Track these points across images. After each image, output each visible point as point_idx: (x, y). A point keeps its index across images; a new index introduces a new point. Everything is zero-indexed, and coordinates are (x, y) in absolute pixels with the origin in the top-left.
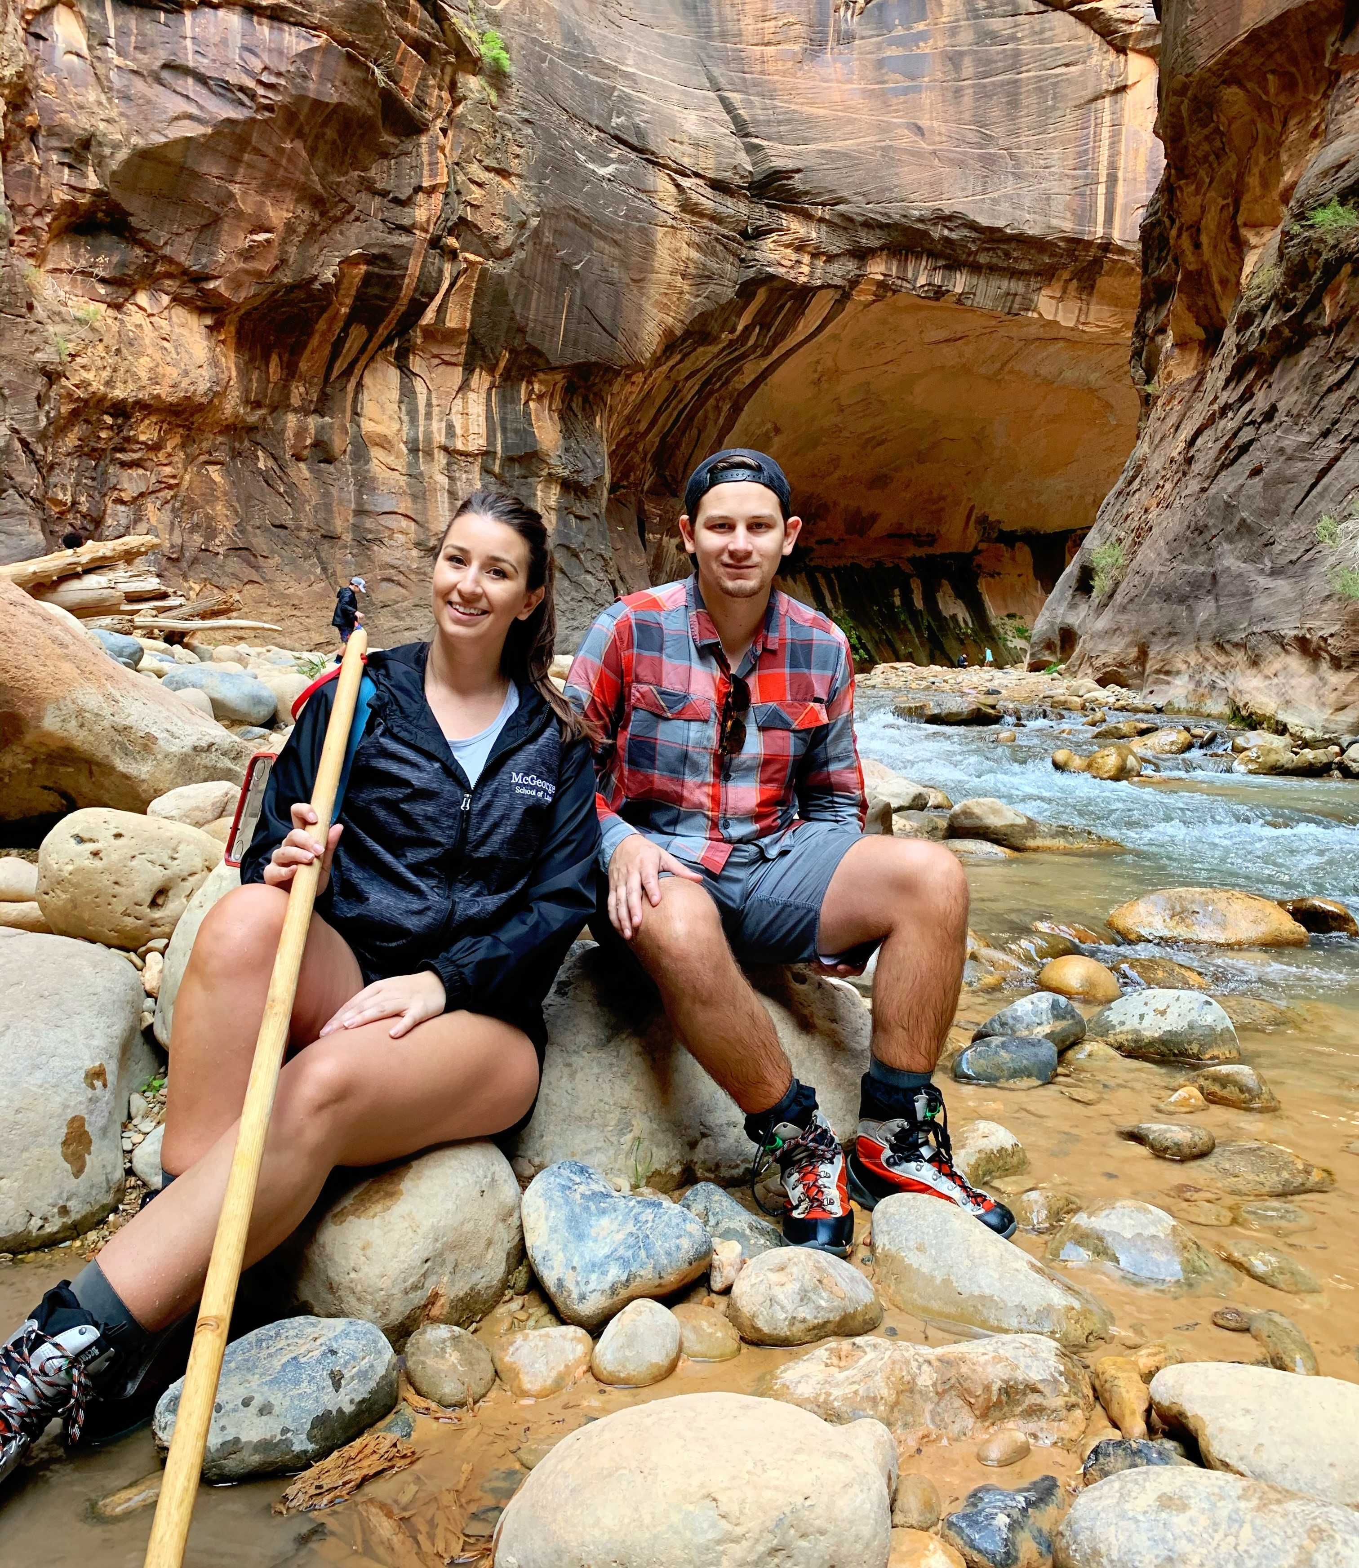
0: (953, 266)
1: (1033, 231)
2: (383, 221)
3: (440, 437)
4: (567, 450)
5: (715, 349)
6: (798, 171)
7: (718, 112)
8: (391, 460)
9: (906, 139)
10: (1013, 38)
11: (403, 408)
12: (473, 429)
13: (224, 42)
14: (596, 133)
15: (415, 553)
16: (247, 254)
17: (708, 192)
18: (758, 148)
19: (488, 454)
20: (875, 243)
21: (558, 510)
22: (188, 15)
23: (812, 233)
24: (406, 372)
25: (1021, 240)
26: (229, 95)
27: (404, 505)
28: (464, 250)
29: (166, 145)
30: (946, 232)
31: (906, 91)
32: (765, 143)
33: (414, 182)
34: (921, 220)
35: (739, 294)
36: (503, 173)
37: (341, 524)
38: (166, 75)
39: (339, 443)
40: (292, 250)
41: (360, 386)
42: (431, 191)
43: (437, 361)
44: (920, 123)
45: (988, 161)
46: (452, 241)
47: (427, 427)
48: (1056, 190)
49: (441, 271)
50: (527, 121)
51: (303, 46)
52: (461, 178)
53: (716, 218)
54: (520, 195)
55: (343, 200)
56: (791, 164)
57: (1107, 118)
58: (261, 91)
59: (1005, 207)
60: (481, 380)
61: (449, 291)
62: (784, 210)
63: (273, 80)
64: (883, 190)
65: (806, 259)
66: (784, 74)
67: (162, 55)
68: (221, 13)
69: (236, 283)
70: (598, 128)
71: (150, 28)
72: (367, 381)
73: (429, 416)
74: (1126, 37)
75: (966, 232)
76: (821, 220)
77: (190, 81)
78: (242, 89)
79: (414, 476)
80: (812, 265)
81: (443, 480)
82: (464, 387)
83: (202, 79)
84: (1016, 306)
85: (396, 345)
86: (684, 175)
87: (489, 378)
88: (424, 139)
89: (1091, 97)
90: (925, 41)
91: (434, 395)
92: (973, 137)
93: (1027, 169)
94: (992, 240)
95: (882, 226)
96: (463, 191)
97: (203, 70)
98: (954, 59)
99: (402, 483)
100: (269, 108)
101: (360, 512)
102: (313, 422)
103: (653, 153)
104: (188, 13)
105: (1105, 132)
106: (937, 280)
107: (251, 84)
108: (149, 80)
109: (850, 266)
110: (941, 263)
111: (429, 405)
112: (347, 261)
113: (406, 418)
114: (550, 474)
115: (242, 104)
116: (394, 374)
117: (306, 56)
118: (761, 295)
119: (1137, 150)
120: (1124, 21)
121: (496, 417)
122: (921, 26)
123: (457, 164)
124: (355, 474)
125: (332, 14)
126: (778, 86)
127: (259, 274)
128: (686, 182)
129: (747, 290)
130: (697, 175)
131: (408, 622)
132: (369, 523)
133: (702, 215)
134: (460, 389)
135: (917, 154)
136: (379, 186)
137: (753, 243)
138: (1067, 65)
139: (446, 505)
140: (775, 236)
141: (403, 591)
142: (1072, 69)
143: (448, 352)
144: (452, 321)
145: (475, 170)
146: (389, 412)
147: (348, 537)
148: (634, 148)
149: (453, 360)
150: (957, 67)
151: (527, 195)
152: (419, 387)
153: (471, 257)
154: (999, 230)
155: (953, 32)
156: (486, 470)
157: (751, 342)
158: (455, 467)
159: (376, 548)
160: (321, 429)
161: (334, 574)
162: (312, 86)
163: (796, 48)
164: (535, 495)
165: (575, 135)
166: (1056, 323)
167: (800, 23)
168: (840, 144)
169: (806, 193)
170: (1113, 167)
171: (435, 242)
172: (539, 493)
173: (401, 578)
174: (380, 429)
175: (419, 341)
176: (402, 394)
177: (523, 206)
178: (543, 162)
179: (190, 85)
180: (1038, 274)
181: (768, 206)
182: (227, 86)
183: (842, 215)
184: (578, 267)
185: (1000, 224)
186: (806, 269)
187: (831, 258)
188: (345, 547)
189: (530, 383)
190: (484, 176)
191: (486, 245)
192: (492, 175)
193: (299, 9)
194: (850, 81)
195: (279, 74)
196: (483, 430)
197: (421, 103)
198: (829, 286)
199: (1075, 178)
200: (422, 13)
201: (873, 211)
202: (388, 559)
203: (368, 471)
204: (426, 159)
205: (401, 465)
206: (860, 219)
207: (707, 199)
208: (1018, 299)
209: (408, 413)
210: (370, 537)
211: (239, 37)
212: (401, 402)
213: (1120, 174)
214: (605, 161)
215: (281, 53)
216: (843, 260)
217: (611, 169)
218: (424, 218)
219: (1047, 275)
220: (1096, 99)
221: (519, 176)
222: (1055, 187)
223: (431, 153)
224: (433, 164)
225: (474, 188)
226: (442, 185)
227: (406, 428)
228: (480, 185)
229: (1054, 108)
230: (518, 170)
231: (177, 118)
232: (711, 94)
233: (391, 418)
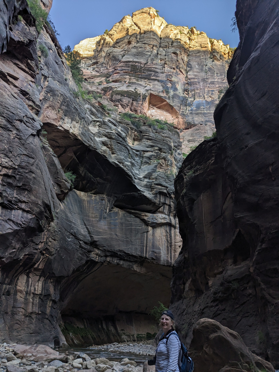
0: (121, 259)
1: (135, 254)
2: (33, 248)
3: (33, 291)
4: (55, 294)
5: (79, 272)
6: (98, 241)
7: (86, 230)
8: (21, 295)
9: (114, 236)
10: (131, 221)
11: (26, 284)
12: (39, 289)
13: (18, 216)
14: (68, 233)
15: (23, 317)
16: (10, 254)
17: (84, 244)
18: (92, 236)
19: (41, 294)
20: (109, 255)
21: (51, 307)
22: (13, 211)
23: (99, 252)
24: (28, 277)
25: (132, 256)
26: (17, 225)
27: (23, 306)
28: (46, 254)
29: (6, 233)
30: (120, 253)
31: (115, 228)
32: (93, 236)
33: (40, 241)
34: (117, 251)
35: (86, 262)
36: (55, 240)
37: (9, 310)
38: (8, 221)
39: (12, 291)
40: (18, 253)
41: (18, 279)
42: (42, 243)
43: (35, 275)
44: (117, 234)
45: (127, 241)
46: (44, 252)
47: (31, 288)
48: (138, 247)
49: (40, 258)
50: (60, 231)
51: (31, 217)
52: (48, 240)
53: (85, 249)
54: (57, 244)
55: (28, 243)
56: (97, 240)
57: (145, 236)
58: (23, 225)
59: (130, 249)
60: (42, 279)
61: (41, 261)
62: (95, 247)
63: (25, 223)
64: (111, 245)
65: (98, 257)
66: (96, 223)
67: (8, 217)
68: (19, 211)
69: (7, 259)
70: (69, 232)
71: (7, 212)
72: (20, 278)
73: (31, 286)
74: (148, 224)
75: (123, 254)
76: (101, 250)
77: (11, 222)
78: (20, 224)
79: (26, 299)
80: (98, 258)
81: (31, 300)
82: (39, 280)
83: (13, 222)
84: (130, 267)
85: (28, 271)
86: (81, 241)
87: (44, 278)
88: (43, 233)
89: (143, 232)
90: (117, 220)
91: (33, 282)
92: (124, 237)
93: (133, 243)
94: (127, 255)
95: (110, 251)
96: (48, 243)
97: (14, 220)
98: (122, 224)
99: (23, 301)
100: (23, 228)
101: (14, 307)
102: (8, 286)
103: (77, 237)
104: (13, 210)
105: (145, 239)
106: (118, 262)
107: (21, 223)
108: (5, 221)
109: (104, 258)
110: (119, 259)
111: (32, 284)
112: (25, 255)
113: (26, 286)
114: (51, 299)
115: (19, 227)
116: (25, 277)
117: (31, 219)
118: (89, 263)
119: (150, 242)
120: (148, 221)
121: (44, 287)
122: (116, 218)
123: (48, 238)
124: (13, 298)
125: (36, 212)
126: (95, 226)
127: (11, 257)
128: (81, 242)
129: (87, 262)
130: (82, 241)
131: (20, 334)
132: (15, 310)
133: (82, 248)
134: (38, 280)
135: (116, 239)
136: (34, 241)
137: (89, 253)
138: (139, 227)
139: (31, 306)
140: (93, 252)
141: (20, 326)
142: (140, 227)
143: (38, 273)
144: (40, 267)
145: (50, 239)
146: (23, 285)
147: (10, 313)
148: (73, 236)
149: (38, 275)
150: (122, 225)
151: (58, 244)
152: (30, 280)
153: (47, 255)
154: (129, 254)
155: (122, 219)
156: (40, 298)
157: (85, 271)
158: (34, 297)
159: (15, 316)
160: (9, 288)
161: (6, 322)
162: (30, 224)
163: (98, 219)
164: (47, 303)
165: (66, 233)
166: (136, 271)
167: (98, 215)
168: (104, 236)
169: (99, 245)
170: (147, 244)
171: (41, 252)
172: (48, 303)
173: (20, 323)
174: (21, 288)
175: (33, 271)
176: (26, 281)
177: (57, 246)
178: (61, 238)
179: (11, 223)
180: (134, 262)
181: (93, 247)
182: (17, 223)
183: (104, 249)
184: (63, 258)
185: (129, 253)
186: (97, 259)
187: (101, 257)
188: (9, 315)
189: (51, 280)
190: (52, 240)
191: (50, 253)
192: (53, 240)
193: (31, 211)
194: (105, 226)
195: (26, 222)
196: (41, 289)
197: (44, 227)
198: (101, 262)
199: (140, 245)
200: (48, 212)
201: (109, 249)
202: (17, 318)
203: (16, 298)
204: (43, 237)
205: (23, 296)
206: (107, 250)
207: (83, 245)
208: (131, 266)
209: (27, 285)
210: (14, 313)
211: (21, 215)
212: (26, 283)
213: (148, 246)
214: (69, 238)
215: (27, 218)
216: (103, 257)
217: (70, 239)
218: (40, 247)
219: (136, 262)
220: (144, 233)
221: (57, 241)
222: (137, 247)
223: (44, 236)
224: (44, 238)
225: (49, 242)
226: (44, 241)
227: (26, 288)
228: (51, 242)
229: (137, 233)
230: (57, 240)
231: (8, 229)
232: (85, 226)
233: (23, 286)
